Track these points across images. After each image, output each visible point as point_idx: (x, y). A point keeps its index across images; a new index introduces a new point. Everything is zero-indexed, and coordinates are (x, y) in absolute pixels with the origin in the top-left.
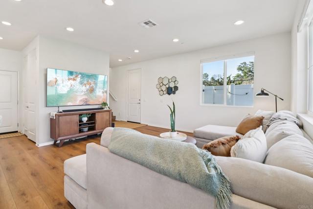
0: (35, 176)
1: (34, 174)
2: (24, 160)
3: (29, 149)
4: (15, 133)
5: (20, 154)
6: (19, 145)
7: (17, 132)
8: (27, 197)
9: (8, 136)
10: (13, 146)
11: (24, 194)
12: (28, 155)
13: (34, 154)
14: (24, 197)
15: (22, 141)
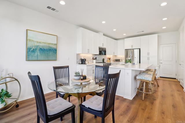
0: (174, 107)
1: (174, 106)
2: (172, 95)
3: (178, 91)
4: (174, 79)
5: (172, 91)
6: (174, 87)
7: (175, 79)
8: (164, 116)
9: (170, 80)
10: (170, 86)
11: (163, 113)
12: (176, 94)
13: (180, 95)
14: (163, 114)
15: (176, 85)
